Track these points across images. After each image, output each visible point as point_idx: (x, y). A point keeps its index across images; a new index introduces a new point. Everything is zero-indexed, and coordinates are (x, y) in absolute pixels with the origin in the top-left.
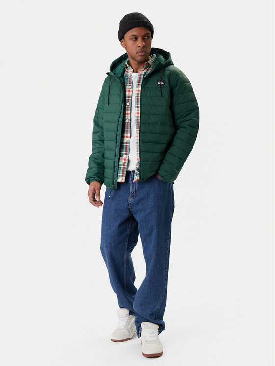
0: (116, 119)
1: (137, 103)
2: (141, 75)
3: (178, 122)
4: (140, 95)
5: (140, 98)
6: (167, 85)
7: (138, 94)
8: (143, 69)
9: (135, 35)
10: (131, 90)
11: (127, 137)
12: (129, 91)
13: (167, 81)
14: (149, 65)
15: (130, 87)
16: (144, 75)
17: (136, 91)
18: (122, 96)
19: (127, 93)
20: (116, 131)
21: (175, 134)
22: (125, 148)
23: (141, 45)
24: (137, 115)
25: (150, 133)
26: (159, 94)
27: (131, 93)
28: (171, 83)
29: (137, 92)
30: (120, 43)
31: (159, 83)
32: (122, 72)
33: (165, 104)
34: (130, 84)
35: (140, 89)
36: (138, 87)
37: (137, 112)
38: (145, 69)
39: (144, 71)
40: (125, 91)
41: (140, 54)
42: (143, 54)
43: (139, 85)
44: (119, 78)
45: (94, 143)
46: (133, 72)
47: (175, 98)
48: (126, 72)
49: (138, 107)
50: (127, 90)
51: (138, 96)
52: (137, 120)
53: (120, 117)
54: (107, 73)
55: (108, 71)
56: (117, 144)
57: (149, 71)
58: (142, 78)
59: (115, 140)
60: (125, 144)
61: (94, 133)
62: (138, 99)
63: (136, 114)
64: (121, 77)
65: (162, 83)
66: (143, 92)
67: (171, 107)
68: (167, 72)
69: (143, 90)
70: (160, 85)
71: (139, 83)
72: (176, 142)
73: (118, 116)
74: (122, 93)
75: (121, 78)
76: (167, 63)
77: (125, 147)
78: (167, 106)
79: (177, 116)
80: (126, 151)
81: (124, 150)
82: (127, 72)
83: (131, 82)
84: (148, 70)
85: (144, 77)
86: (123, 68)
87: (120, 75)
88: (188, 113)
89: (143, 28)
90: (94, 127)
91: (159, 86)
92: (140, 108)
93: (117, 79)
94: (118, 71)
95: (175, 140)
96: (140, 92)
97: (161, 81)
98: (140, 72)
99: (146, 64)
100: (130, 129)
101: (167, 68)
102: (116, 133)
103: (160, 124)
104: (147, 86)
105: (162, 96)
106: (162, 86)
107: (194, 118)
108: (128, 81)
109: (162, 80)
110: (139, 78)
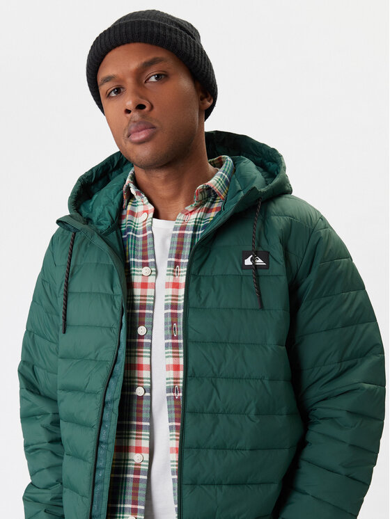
0: (97, 384)
1: (172, 329)
2: (183, 228)
3: (313, 394)
4: (181, 302)
5: (181, 311)
6: (278, 268)
7: (175, 296)
8: (189, 208)
10: (151, 280)
11: (139, 450)
12: (144, 285)
13: (277, 253)
14: (210, 194)
15: (146, 271)
16: (195, 228)
17: (167, 285)
18: (119, 300)
19: (138, 291)
20: (96, 427)
21: (302, 444)
22: (130, 491)
24: (171, 374)
25: (222, 447)
26: (250, 300)
27: (150, 292)
28: (293, 258)
29: (170, 291)
31: (248, 262)
32: (114, 214)
33: (271, 340)
34: (145, 257)
35: (182, 280)
36: (175, 273)
37: (171, 361)
38: (197, 207)
39: (194, 216)
40: (129, 285)
43: (176, 264)
44: (103, 236)
45: (31, 450)
46: (157, 215)
47: (304, 313)
48: (128, 217)
49: (175, 346)
50: (137, 279)
51: (174, 307)
52: (174, 390)
53: (111, 375)
54: (58, 222)
55: (65, 211)
56: (99, 474)
57: (213, 214)
58: (188, 240)
59: (91, 459)
60: (131, 476)
61: (26, 417)
62: (174, 316)
63: (168, 368)
64: (110, 230)
65: (259, 262)
66: (191, 294)
67: (292, 344)
68: (278, 222)
69: (193, 285)
70: (255, 267)
71: (178, 256)
72: (308, 478)
73: (104, 372)
74: (118, 290)
75: (113, 237)
76: (273, 189)
77: (130, 484)
78: (279, 344)
79: (309, 376)
80: (135, 502)
81: (129, 497)
82: (132, 213)
83: (150, 253)
84: (208, 211)
85: (194, 236)
86: (116, 201)
87: (106, 225)
88: (345, 365)
91: (250, 272)
92: (181, 350)
93: (98, 241)
94: (98, 210)
95: (305, 468)
96: (182, 292)
97: (256, 254)
98: (181, 217)
99: (202, 191)
100: (151, 420)
101: (275, 207)
102: (94, 433)
103: (253, 412)
104: (206, 270)
105: (262, 307)
106: (261, 272)
107: (367, 386)
108: (140, 248)
109: (260, 249)
110: (176, 239)
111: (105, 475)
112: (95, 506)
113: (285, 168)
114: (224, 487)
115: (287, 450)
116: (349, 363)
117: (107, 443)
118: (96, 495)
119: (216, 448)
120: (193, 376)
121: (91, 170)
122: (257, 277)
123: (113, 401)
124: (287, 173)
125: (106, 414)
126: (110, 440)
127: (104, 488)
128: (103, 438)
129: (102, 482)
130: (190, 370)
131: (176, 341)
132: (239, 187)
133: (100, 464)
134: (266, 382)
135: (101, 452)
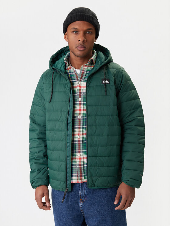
2: (83, 71)
6: (112, 83)
9: (76, 29)
13: (112, 79)
16: (87, 71)
20: (66, 131)
23: (81, 39)
30: (63, 35)
31: (104, 82)
41: (79, 49)
42: (82, 49)
58: (85, 74)
65: (107, 82)
68: (112, 71)
70: (105, 83)
89: (86, 22)
90: (30, 125)
91: (104, 85)
97: (105, 80)
103: (107, 125)
104: (91, 85)
105: (106, 95)
106: (107, 85)
107: (139, 117)
108: (75, 77)
109: (107, 78)
110: (81, 73)
111: (70, 144)
112: (68, 153)
113: (110, 54)
114: (100, 147)
115: (118, 137)
116: (133, 111)
117: (70, 135)
118: (68, 150)
119: (97, 136)
120: (89, 115)
121: (54, 55)
122: (106, 86)
123: (70, 123)
124: (111, 55)
125: (68, 127)
126: (70, 134)
127: (70, 148)
128: (68, 134)
129: (69, 146)
130: (88, 114)
131: (80, 103)
132: (99, 60)
133: (68, 141)
134: (110, 116)
135: (68, 138)
